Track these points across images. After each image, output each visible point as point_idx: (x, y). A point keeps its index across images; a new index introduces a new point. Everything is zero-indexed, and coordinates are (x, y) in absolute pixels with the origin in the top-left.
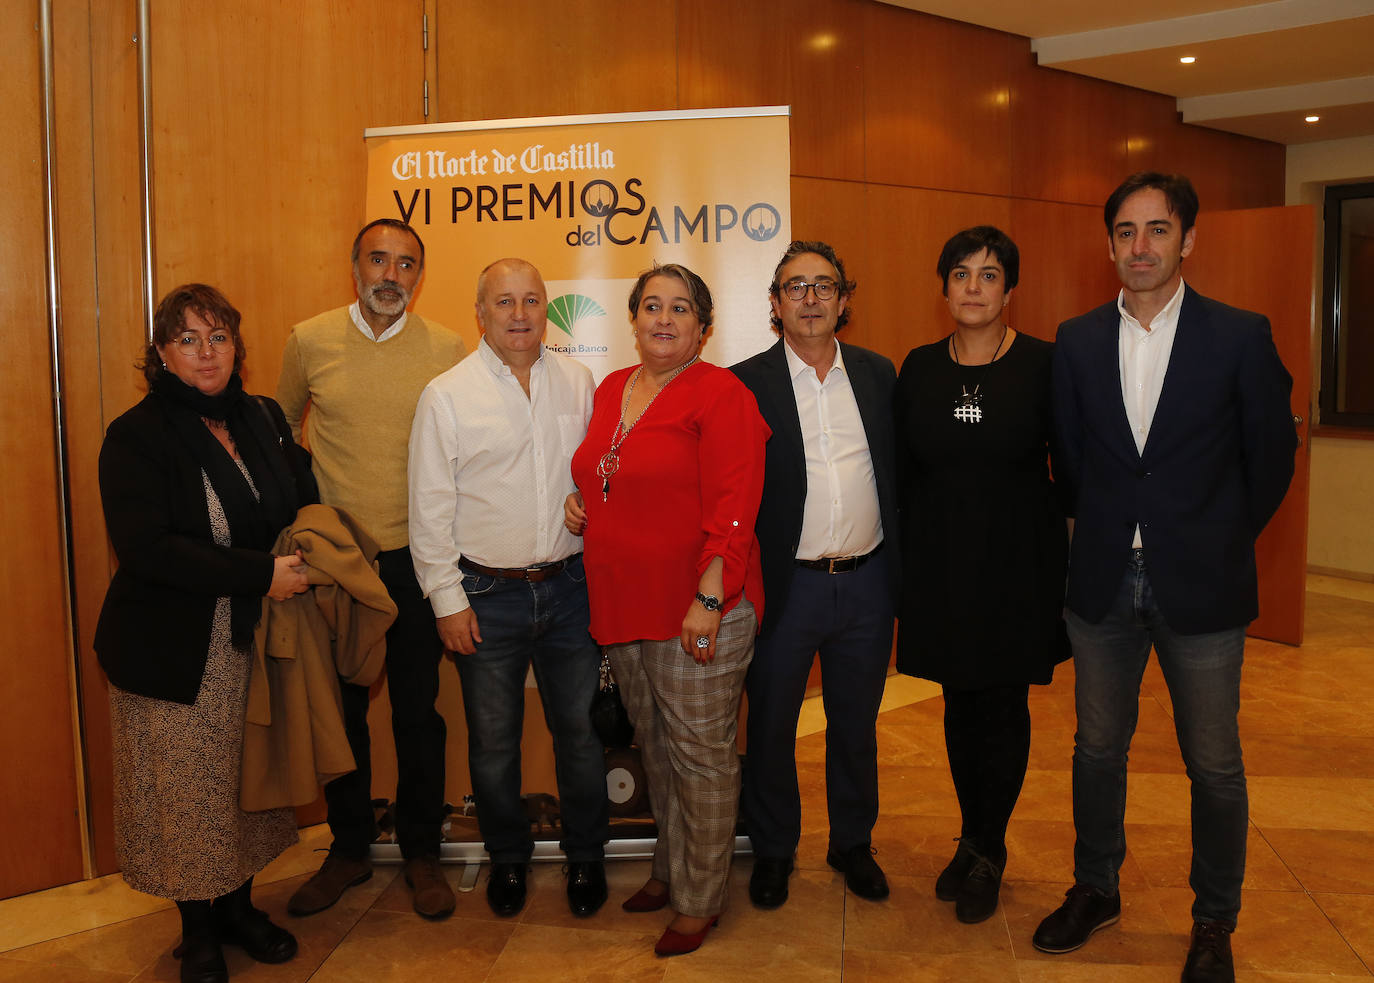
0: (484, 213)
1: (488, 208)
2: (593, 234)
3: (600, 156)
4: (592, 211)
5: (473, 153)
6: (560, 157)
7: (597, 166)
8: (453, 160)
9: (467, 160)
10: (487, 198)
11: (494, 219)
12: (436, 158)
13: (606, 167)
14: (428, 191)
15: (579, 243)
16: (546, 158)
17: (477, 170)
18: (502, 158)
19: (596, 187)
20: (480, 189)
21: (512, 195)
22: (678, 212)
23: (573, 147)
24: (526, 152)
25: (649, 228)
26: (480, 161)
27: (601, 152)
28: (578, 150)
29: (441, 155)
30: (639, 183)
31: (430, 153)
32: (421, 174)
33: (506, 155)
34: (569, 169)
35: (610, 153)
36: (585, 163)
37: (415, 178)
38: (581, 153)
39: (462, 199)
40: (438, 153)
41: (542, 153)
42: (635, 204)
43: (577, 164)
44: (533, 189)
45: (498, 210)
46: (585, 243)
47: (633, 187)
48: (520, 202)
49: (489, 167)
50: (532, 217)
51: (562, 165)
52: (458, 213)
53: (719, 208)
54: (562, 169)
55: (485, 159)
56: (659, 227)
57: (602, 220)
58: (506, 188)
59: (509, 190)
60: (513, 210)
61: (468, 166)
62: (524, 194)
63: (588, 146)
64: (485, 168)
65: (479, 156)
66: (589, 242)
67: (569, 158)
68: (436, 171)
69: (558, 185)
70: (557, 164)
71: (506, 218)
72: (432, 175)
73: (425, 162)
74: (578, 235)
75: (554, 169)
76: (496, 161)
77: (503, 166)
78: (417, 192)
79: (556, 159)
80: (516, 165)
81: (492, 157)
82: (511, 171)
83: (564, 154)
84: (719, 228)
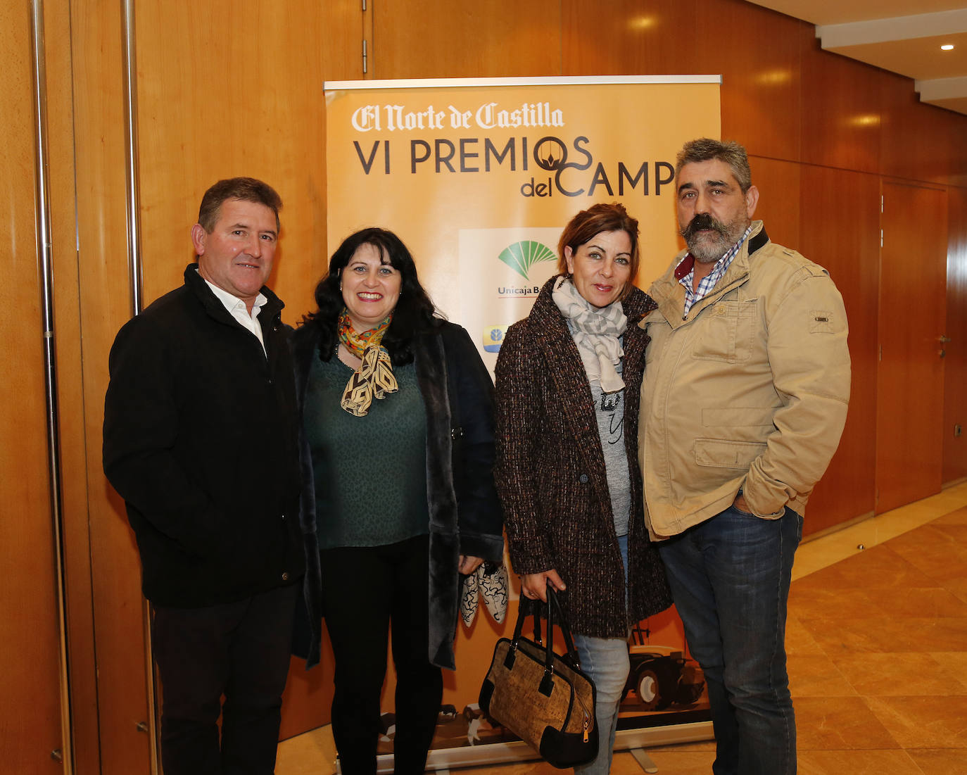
0: (442, 165)
1: (446, 160)
2: (545, 186)
3: (551, 115)
4: (545, 165)
5: (431, 108)
6: (513, 115)
7: (548, 124)
8: (412, 114)
9: (425, 114)
10: (445, 151)
11: (452, 170)
12: (395, 112)
13: (556, 125)
14: (387, 143)
15: (532, 194)
16: (500, 115)
17: (435, 124)
18: (459, 114)
19: (548, 143)
20: (438, 142)
21: (469, 148)
22: (622, 169)
23: (525, 106)
24: (481, 110)
25: (596, 181)
26: (438, 116)
27: (552, 110)
28: (530, 109)
29: (399, 109)
30: (586, 141)
31: (389, 107)
32: (381, 127)
33: (462, 112)
34: (522, 126)
35: (560, 113)
36: (537, 121)
37: (374, 130)
38: (533, 112)
39: (421, 151)
40: (396, 107)
41: (496, 111)
42: (583, 160)
43: (529, 121)
44: (489, 144)
45: (455, 162)
46: (539, 194)
47: (581, 144)
48: (476, 155)
49: (446, 121)
50: (488, 169)
51: (516, 122)
52: (417, 164)
53: (658, 165)
54: (515, 126)
55: (442, 114)
56: (605, 181)
57: (553, 174)
58: (463, 142)
59: (466, 144)
60: (469, 163)
61: (425, 120)
62: (479, 148)
63: (540, 105)
64: (442, 123)
65: (437, 111)
66: (541, 194)
67: (522, 116)
68: (395, 124)
69: (512, 141)
70: (510, 121)
71: (463, 169)
72: (391, 127)
73: (384, 115)
74: (532, 186)
75: (507, 125)
76: (453, 116)
77: (459, 122)
78: (377, 143)
79: (510, 116)
80: (472, 121)
81: (449, 113)
82: (467, 126)
83: (517, 112)
84: (659, 182)
